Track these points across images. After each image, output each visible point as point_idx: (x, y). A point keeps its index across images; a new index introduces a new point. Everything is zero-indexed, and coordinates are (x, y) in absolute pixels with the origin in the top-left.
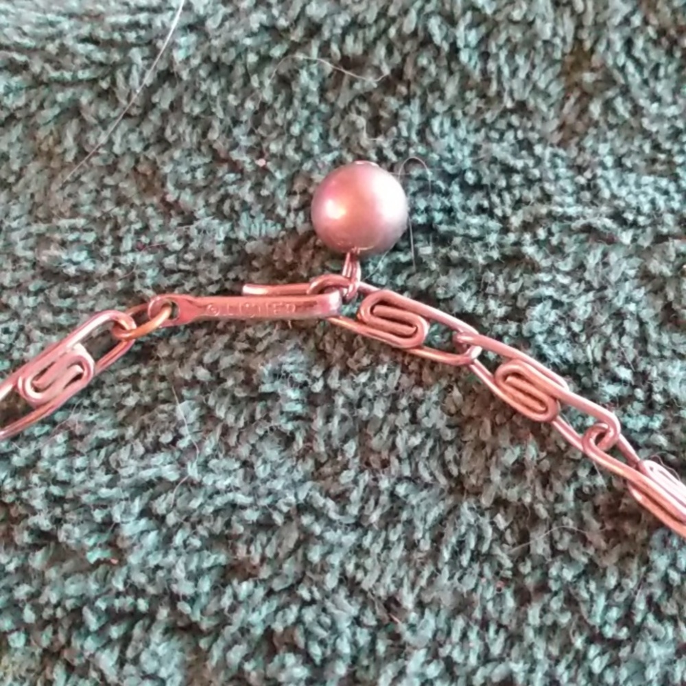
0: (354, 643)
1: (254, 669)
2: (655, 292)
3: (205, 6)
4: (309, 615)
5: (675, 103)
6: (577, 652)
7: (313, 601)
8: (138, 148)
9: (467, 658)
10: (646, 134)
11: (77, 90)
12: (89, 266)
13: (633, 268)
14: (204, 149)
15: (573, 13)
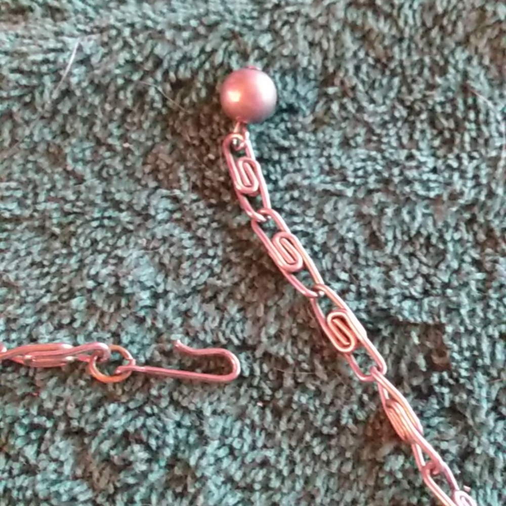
0: (176, 437)
1: (116, 454)
2: (365, 225)
3: (91, 48)
4: (150, 422)
5: (384, 103)
6: (307, 443)
7: (153, 414)
8: (49, 138)
9: (242, 446)
10: (366, 124)
11: (11, 102)
12: (18, 212)
13: (352, 211)
14: (91, 137)
15: (321, 50)
